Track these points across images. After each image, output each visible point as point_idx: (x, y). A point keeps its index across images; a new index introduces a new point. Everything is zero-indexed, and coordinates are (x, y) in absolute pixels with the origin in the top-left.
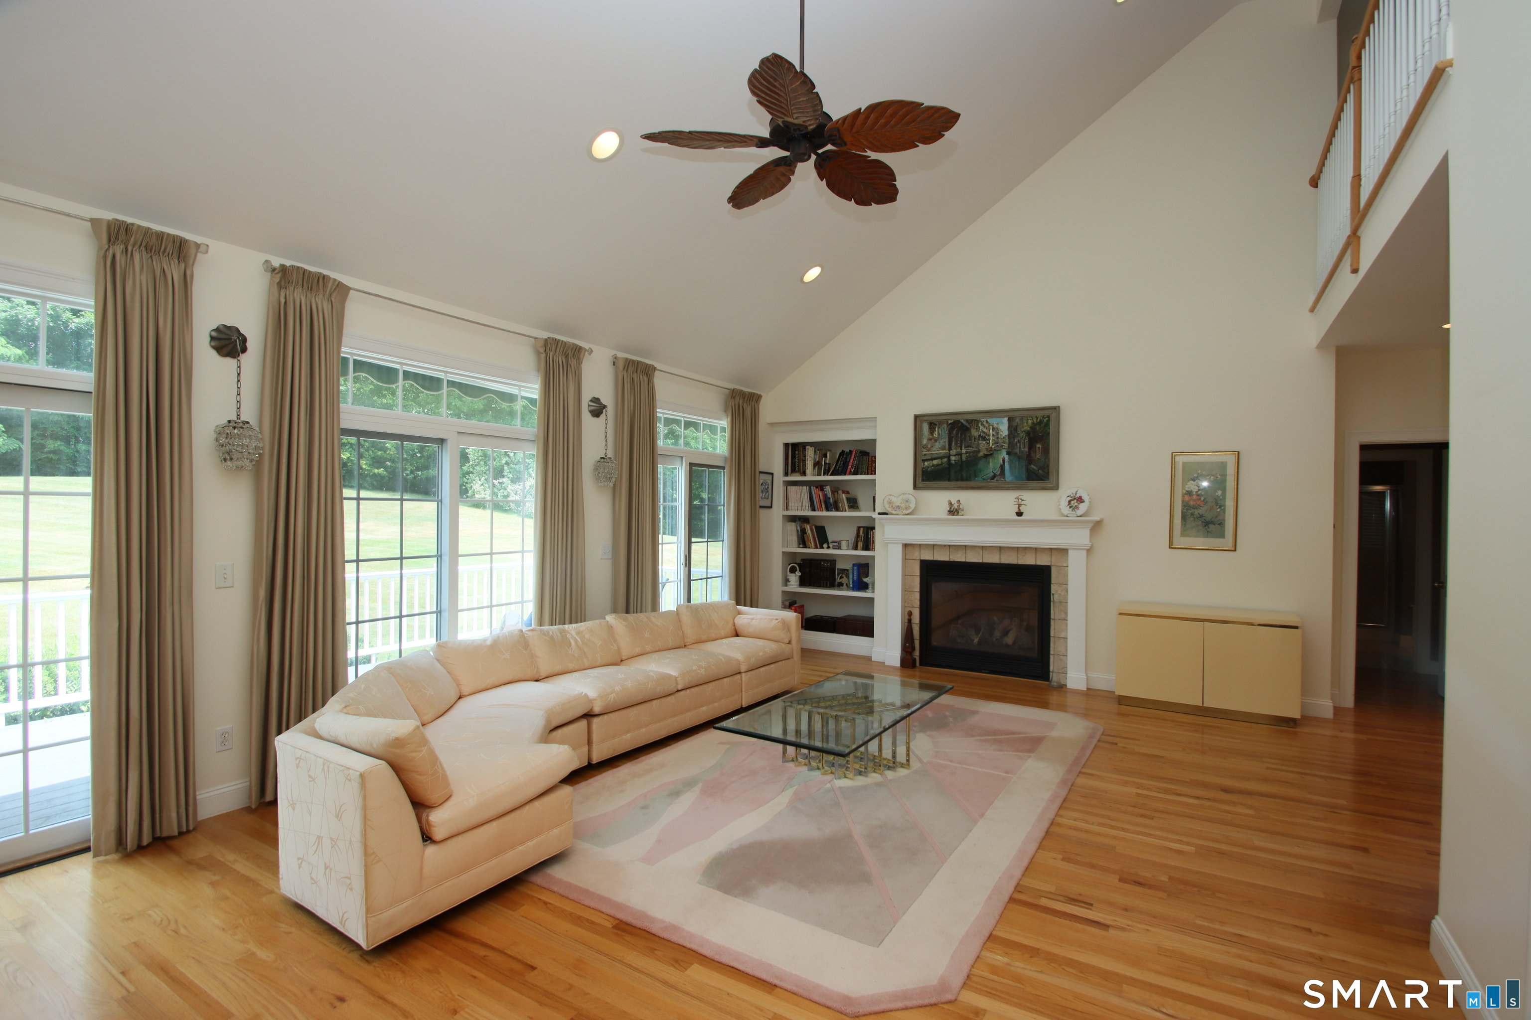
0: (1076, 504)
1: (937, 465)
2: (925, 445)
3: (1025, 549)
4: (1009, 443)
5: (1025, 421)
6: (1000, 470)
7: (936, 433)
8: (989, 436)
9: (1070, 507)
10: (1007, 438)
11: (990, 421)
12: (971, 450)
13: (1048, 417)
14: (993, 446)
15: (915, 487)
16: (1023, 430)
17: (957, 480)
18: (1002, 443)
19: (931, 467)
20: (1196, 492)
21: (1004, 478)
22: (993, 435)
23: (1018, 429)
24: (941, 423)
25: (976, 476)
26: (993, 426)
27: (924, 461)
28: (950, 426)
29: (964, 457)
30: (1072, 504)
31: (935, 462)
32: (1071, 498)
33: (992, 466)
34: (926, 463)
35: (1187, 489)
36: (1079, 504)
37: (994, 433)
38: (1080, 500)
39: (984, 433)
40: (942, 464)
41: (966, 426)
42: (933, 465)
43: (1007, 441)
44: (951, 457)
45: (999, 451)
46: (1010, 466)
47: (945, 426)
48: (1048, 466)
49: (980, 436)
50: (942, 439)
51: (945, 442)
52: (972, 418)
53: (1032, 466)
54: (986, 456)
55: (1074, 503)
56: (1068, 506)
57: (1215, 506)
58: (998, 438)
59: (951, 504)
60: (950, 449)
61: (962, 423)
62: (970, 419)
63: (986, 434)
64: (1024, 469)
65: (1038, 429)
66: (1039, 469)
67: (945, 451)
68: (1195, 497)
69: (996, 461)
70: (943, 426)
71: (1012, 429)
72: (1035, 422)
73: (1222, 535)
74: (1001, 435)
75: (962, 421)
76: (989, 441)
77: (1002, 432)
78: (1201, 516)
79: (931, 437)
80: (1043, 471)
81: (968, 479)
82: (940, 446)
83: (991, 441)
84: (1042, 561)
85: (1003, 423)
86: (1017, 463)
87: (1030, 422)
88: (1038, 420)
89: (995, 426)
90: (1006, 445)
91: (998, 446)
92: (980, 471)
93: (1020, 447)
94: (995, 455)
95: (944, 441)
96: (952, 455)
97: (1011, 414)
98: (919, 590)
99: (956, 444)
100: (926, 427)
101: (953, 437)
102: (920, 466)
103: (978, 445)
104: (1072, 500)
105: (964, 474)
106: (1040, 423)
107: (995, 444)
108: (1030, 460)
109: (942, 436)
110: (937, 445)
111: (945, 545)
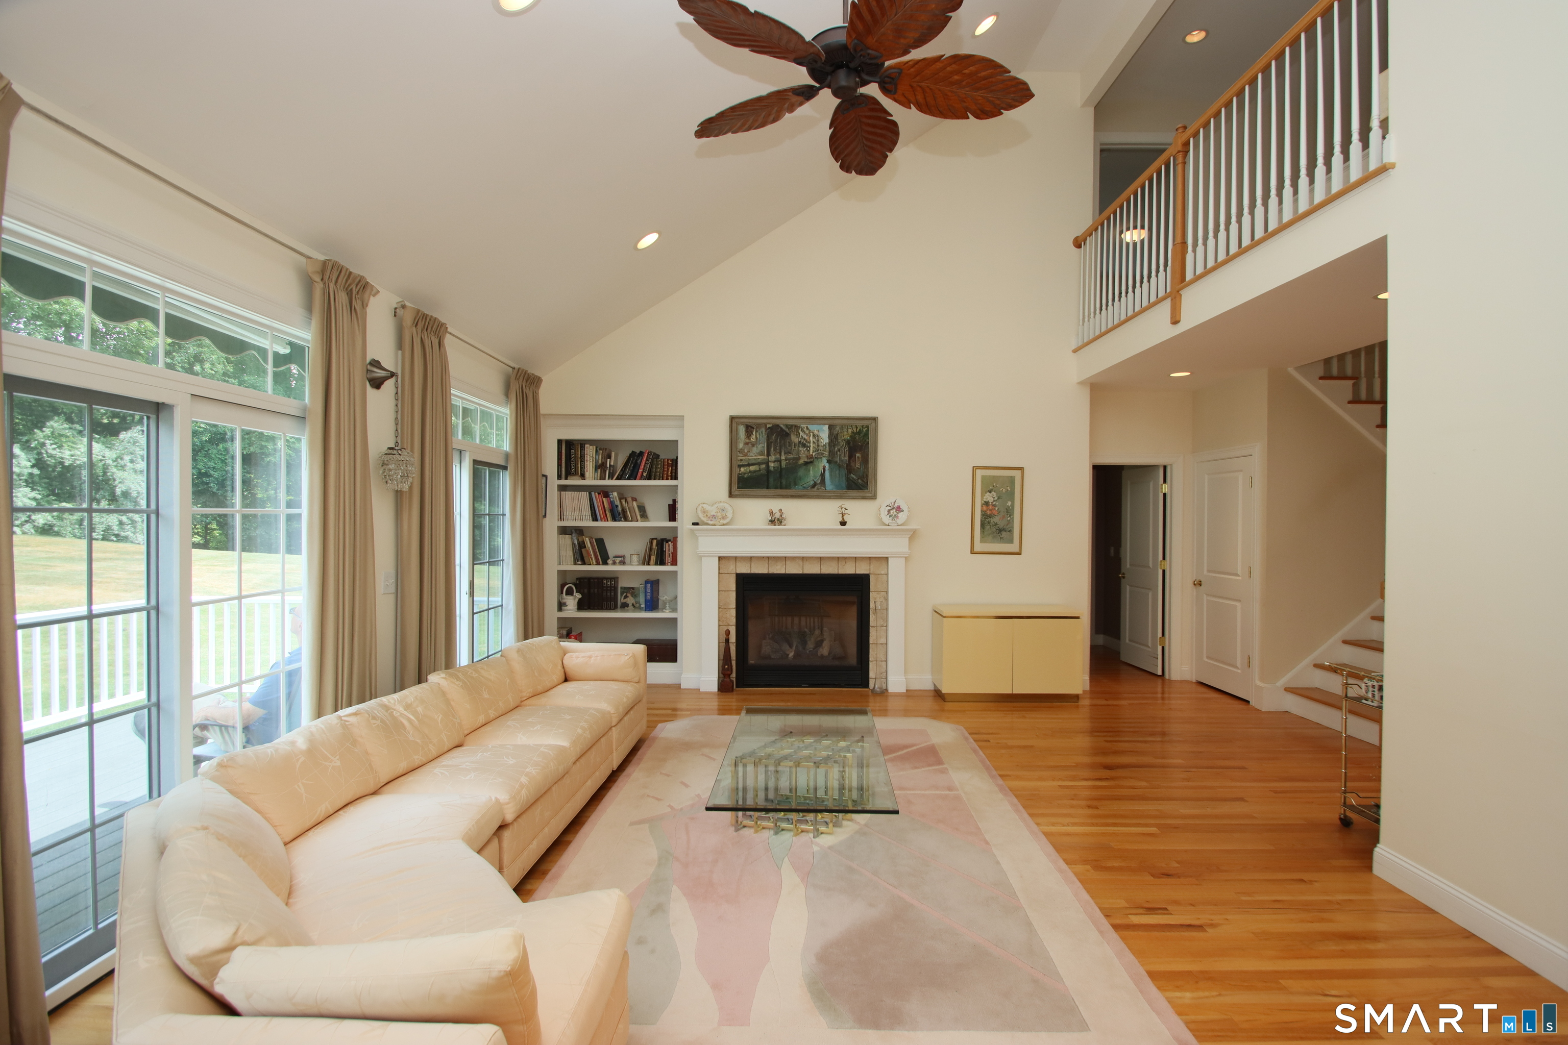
0: (895, 513)
1: (755, 472)
2: (741, 449)
3: (845, 559)
4: (830, 451)
5: (845, 430)
6: (820, 478)
7: (754, 437)
8: (809, 443)
9: (890, 516)
10: (827, 446)
11: (811, 427)
12: (790, 456)
13: (867, 427)
14: (814, 454)
15: (731, 495)
16: (843, 438)
17: (776, 488)
18: (823, 450)
19: (748, 473)
20: (992, 502)
21: (825, 487)
22: (813, 442)
23: (839, 438)
24: (759, 426)
25: (796, 484)
26: (813, 433)
27: (740, 466)
28: (768, 430)
29: (784, 464)
30: (891, 513)
31: (752, 468)
32: (890, 508)
33: (813, 474)
34: (742, 469)
35: (985, 500)
36: (898, 513)
37: (814, 440)
38: (899, 509)
39: (805, 439)
40: (760, 470)
41: (785, 431)
42: (750, 472)
43: (828, 449)
44: (770, 463)
45: (820, 459)
46: (831, 475)
47: (763, 430)
48: (867, 476)
49: (800, 442)
50: (760, 444)
51: (763, 447)
52: (792, 424)
53: (852, 475)
54: (806, 464)
55: (893, 513)
56: (888, 516)
57: (1006, 515)
58: (818, 446)
59: (772, 513)
60: (768, 454)
61: (781, 428)
62: (790, 424)
63: (807, 441)
64: (844, 478)
65: (857, 438)
66: (859, 479)
67: (763, 457)
68: (991, 507)
69: (816, 469)
70: (761, 431)
71: (833, 437)
72: (855, 431)
73: (1011, 541)
74: (822, 442)
75: (782, 426)
76: (810, 448)
77: (823, 439)
78: (996, 524)
79: (748, 441)
80: (863, 481)
81: (788, 487)
82: (758, 452)
83: (811, 448)
84: (861, 569)
85: (823, 430)
86: (837, 472)
87: (850, 431)
88: (858, 429)
89: (816, 433)
90: (827, 453)
91: (818, 453)
92: (800, 479)
93: (840, 455)
94: (816, 463)
95: (762, 446)
96: (771, 462)
97: (831, 422)
98: (735, 607)
99: (775, 450)
100: (742, 430)
101: (771, 442)
102: (736, 471)
103: (798, 452)
104: (891, 510)
105: (784, 482)
106: (859, 433)
107: (815, 451)
108: (850, 470)
109: (760, 440)
110: (755, 450)
111: (763, 557)
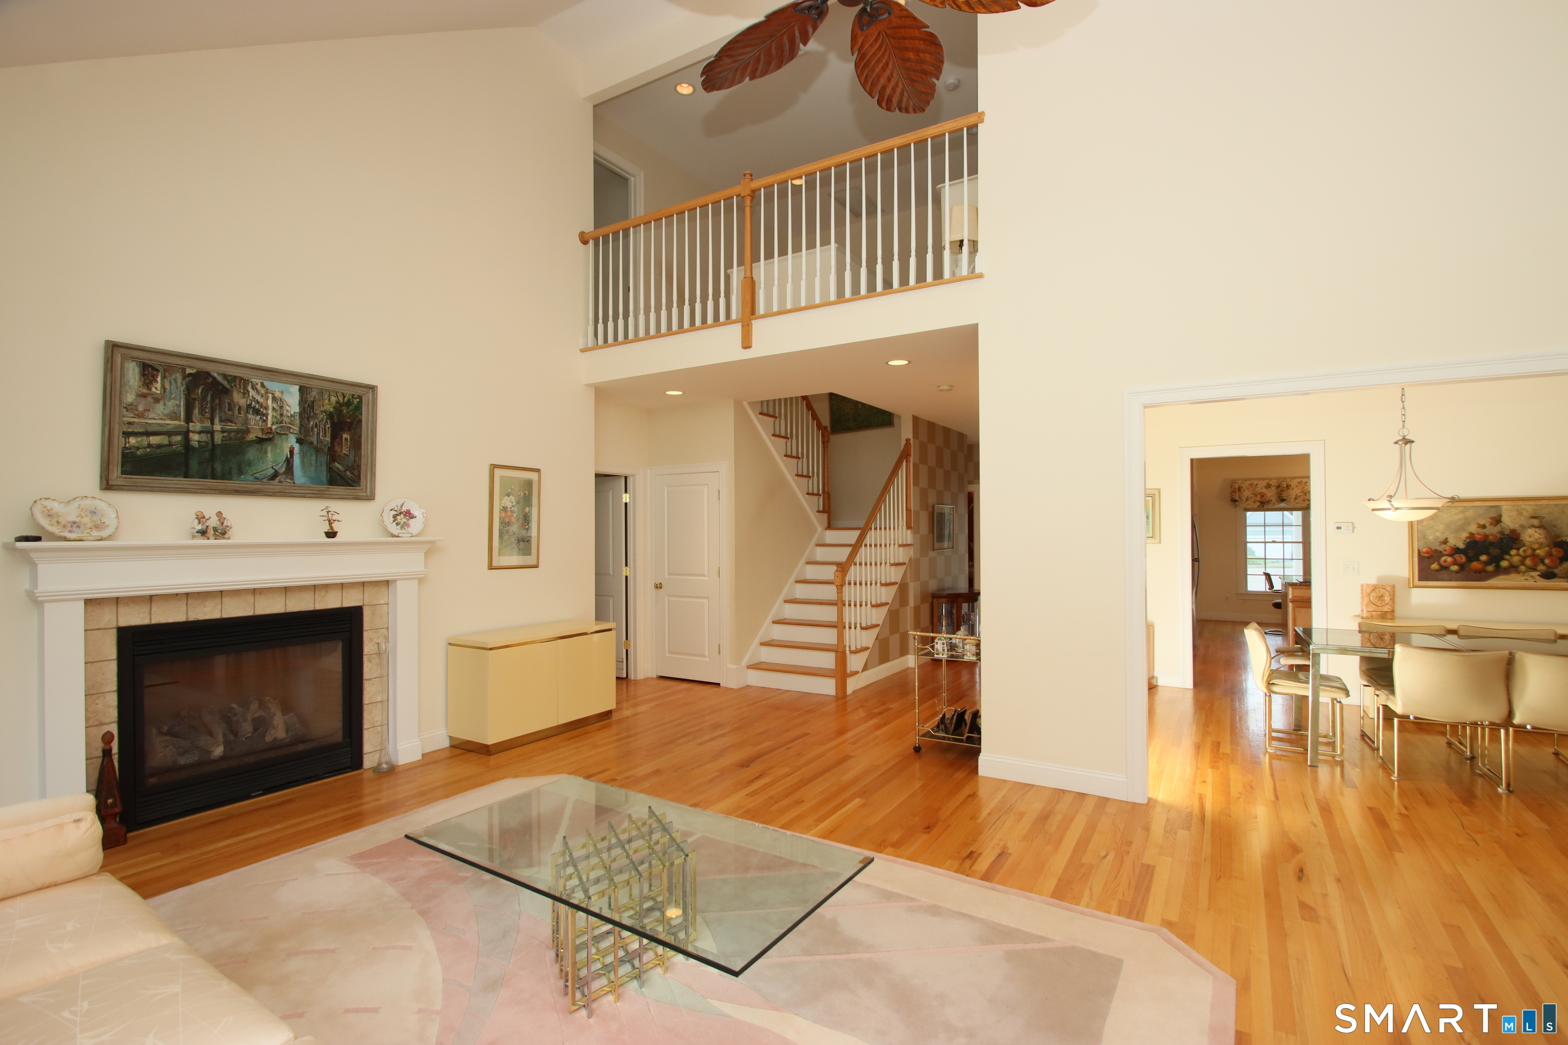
0: (405, 520)
1: (159, 446)
2: (131, 404)
3: (326, 587)
4: (301, 426)
5: (326, 396)
6: (285, 465)
7: (159, 385)
8: (266, 408)
9: (397, 524)
10: (297, 418)
11: (269, 385)
12: (232, 426)
13: (360, 397)
14: (274, 427)
15: (107, 485)
16: (322, 409)
17: (204, 477)
18: (290, 423)
19: (145, 448)
20: (510, 508)
21: (292, 479)
22: (273, 408)
23: (315, 408)
24: (168, 370)
25: (241, 472)
26: (272, 394)
27: (127, 434)
28: (188, 379)
29: (218, 438)
30: (399, 520)
31: (154, 440)
32: (395, 513)
33: (273, 458)
34: (133, 441)
35: (503, 505)
36: (408, 520)
37: (275, 406)
38: (409, 514)
39: (258, 402)
40: (170, 445)
41: (222, 385)
42: (149, 446)
43: (298, 422)
44: (191, 435)
45: (284, 436)
46: (302, 462)
47: (179, 377)
48: (359, 467)
49: (249, 406)
50: (170, 399)
51: (179, 406)
52: (236, 374)
53: (336, 463)
54: (260, 441)
55: (401, 519)
56: (394, 523)
57: (524, 523)
58: (282, 415)
59: (200, 518)
60: (189, 419)
61: (214, 378)
62: (232, 374)
63: (261, 406)
64: (324, 468)
65: (344, 411)
66: (346, 470)
67: (177, 422)
68: (509, 513)
69: (278, 451)
70: (174, 377)
71: (307, 406)
72: (342, 401)
73: (528, 552)
74: (287, 411)
75: (215, 375)
76: (267, 418)
77: (289, 406)
78: (514, 534)
79: (145, 391)
80: (352, 473)
81: (226, 476)
82: (166, 412)
83: (270, 418)
84: (350, 600)
85: (291, 393)
86: (314, 458)
87: (333, 399)
88: (346, 399)
89: (277, 394)
90: (296, 428)
91: (282, 427)
92: (249, 464)
93: (318, 434)
94: (277, 440)
95: (176, 402)
96: (193, 432)
97: (305, 382)
99: (202, 412)
100: (133, 373)
101: (195, 399)
102: (119, 443)
103: (246, 421)
104: (397, 515)
105: (218, 468)
106: (348, 404)
107: (277, 423)
108: (333, 456)
109: (171, 394)
110: (160, 408)
111: (177, 595)
